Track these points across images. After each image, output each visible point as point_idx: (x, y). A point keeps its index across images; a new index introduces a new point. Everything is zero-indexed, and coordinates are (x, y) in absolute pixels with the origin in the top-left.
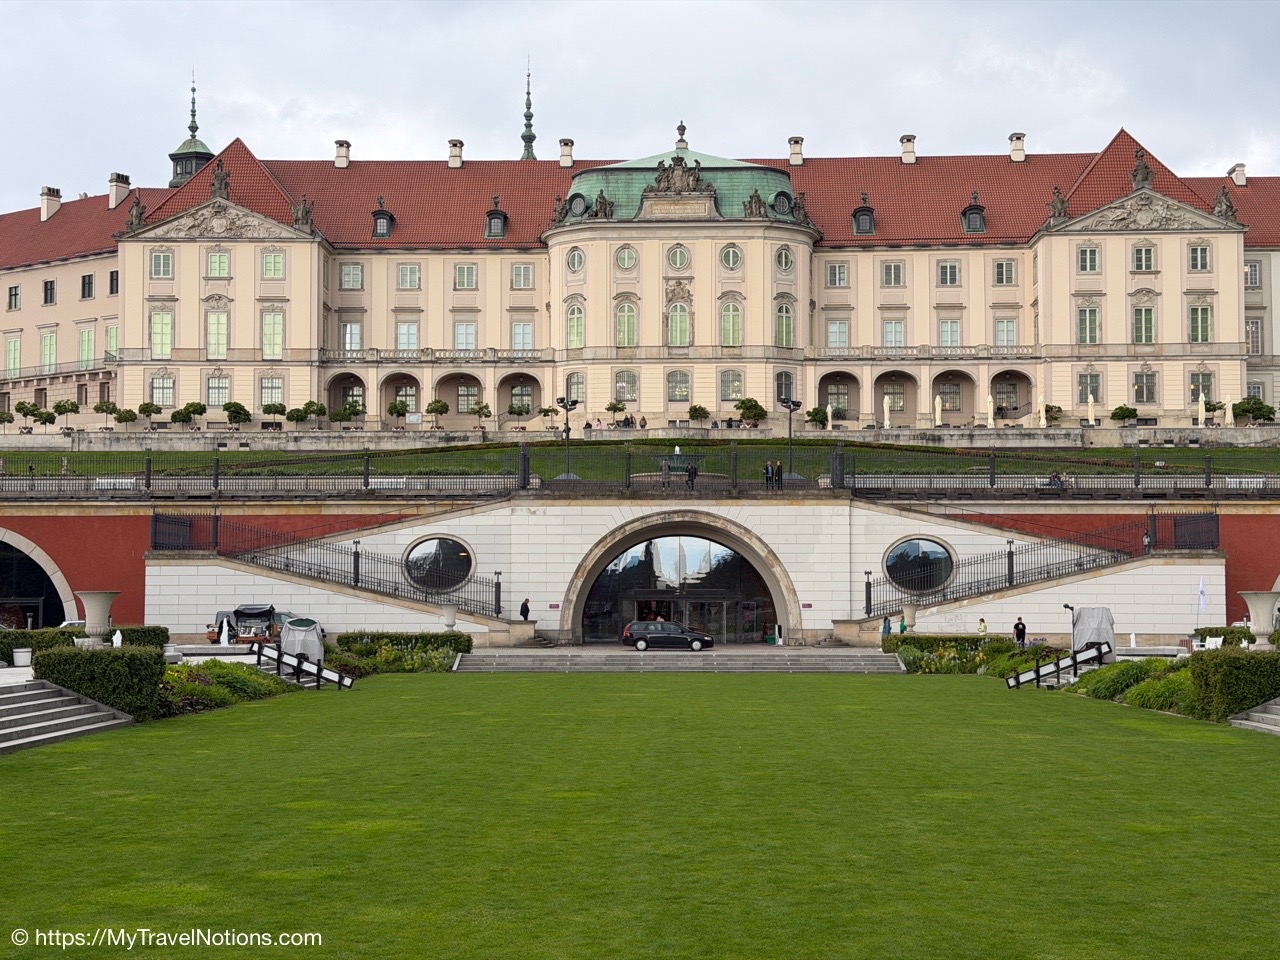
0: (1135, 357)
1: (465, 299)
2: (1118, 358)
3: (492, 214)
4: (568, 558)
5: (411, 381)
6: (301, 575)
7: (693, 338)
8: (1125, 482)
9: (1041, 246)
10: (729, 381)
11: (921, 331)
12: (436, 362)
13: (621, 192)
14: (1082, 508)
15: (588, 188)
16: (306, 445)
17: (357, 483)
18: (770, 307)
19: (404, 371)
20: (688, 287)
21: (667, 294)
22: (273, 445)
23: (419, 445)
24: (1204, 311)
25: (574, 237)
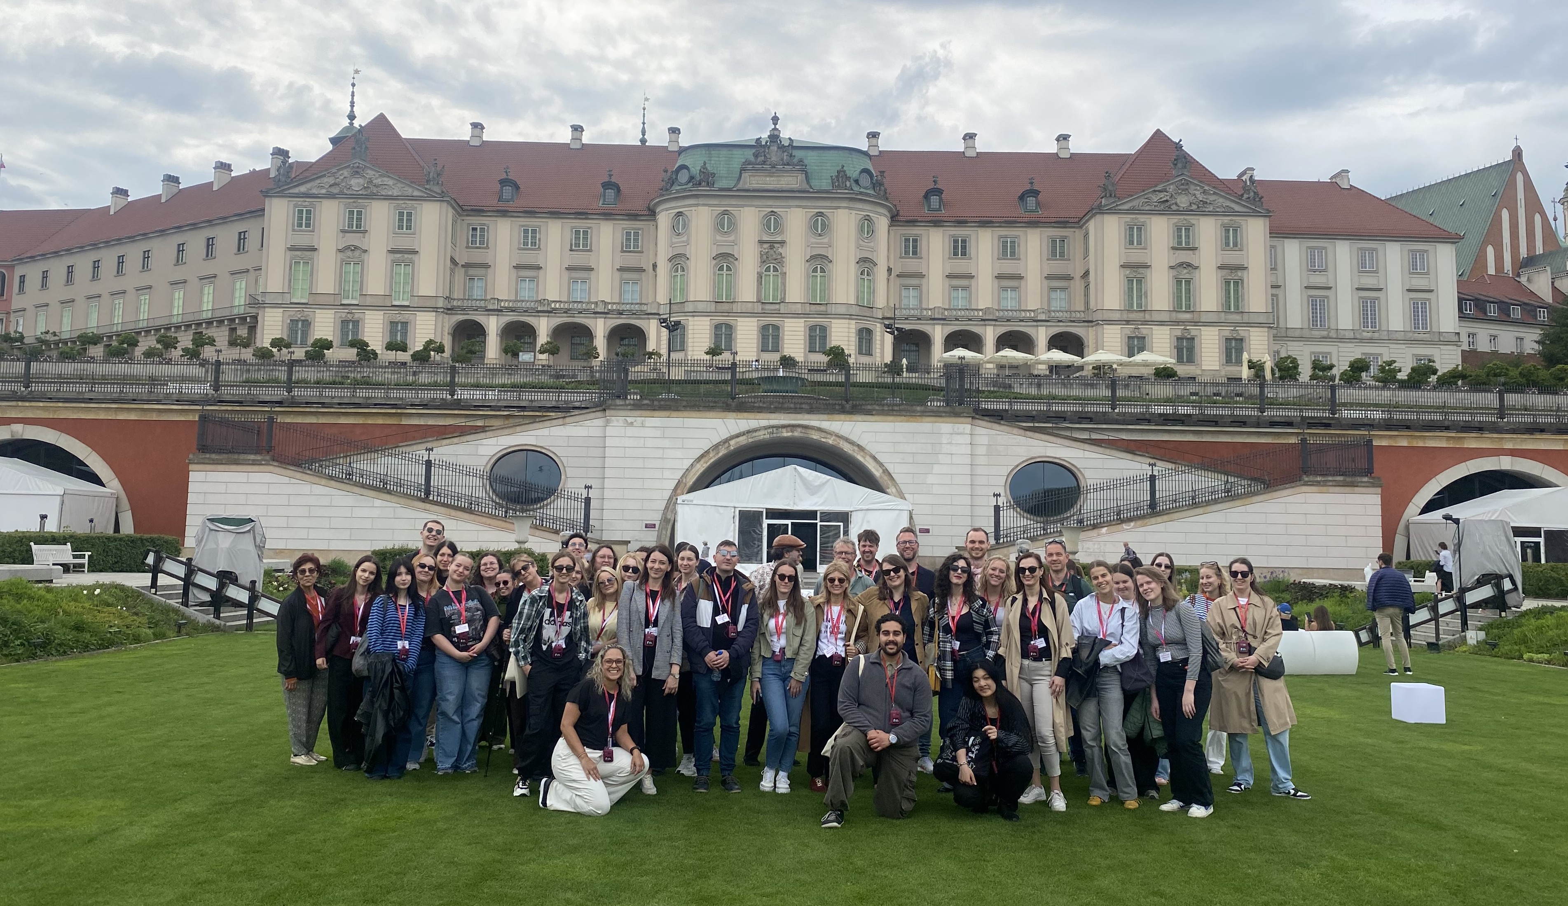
0: (1177, 323)
1: (579, 259)
2: (1162, 323)
3: (606, 185)
4: (667, 474)
5: (529, 328)
6: (366, 486)
7: (785, 294)
8: (1250, 411)
9: (1092, 225)
10: (816, 334)
11: (985, 296)
12: (550, 312)
13: (722, 165)
15: (695, 163)
17: (443, 395)
18: (853, 269)
19: (522, 319)
20: (780, 250)
21: (762, 256)
24: (1236, 283)
25: (680, 203)
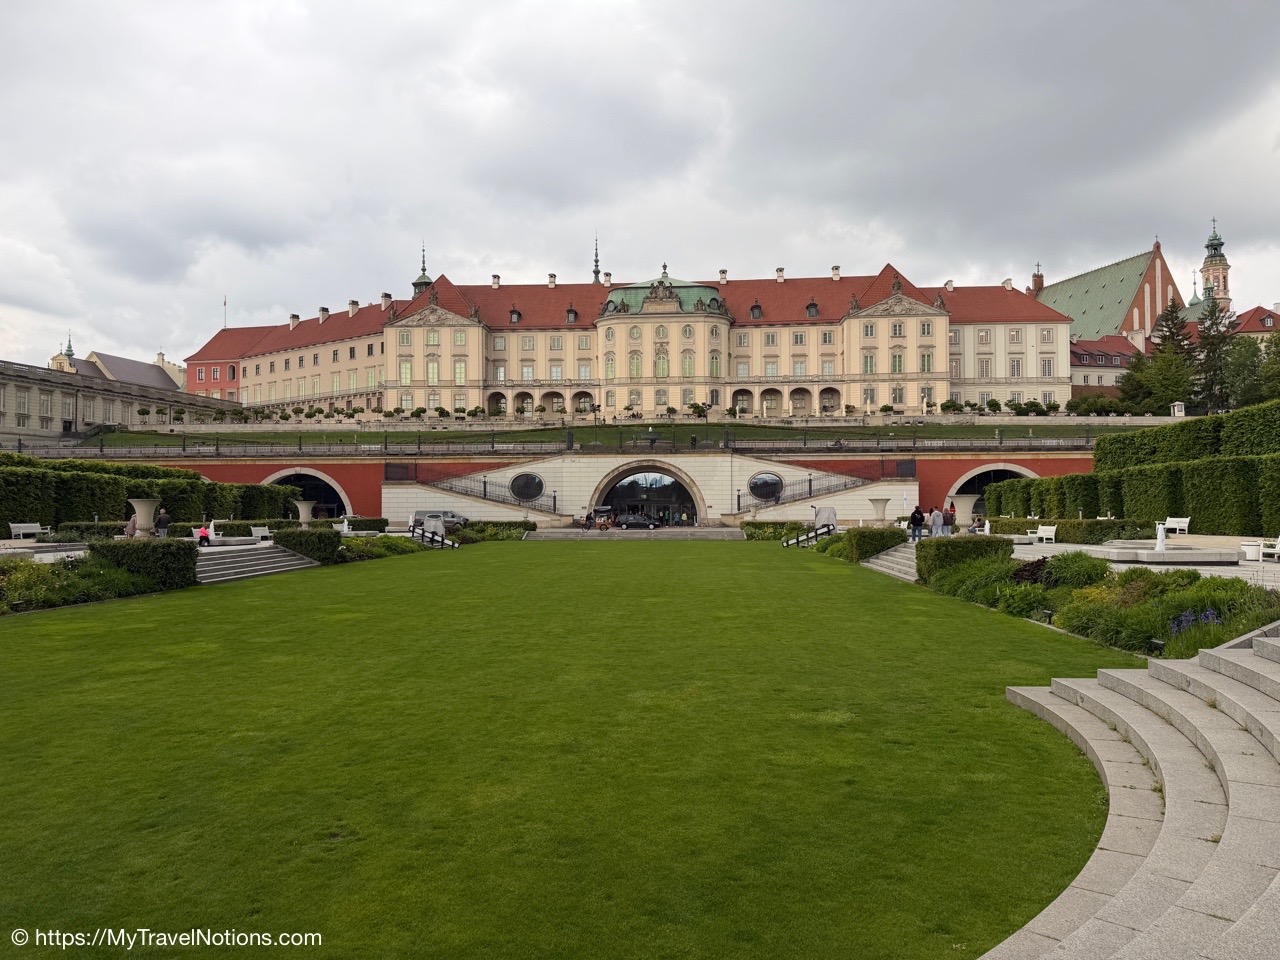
0: (893, 380)
1: (556, 354)
2: (884, 381)
3: (569, 311)
4: (591, 484)
5: (529, 396)
6: (458, 493)
7: (669, 372)
8: (872, 444)
9: (845, 324)
10: (686, 394)
11: (785, 368)
12: (541, 386)
13: (633, 299)
14: (850, 457)
15: (616, 297)
16: (475, 428)
17: (488, 447)
18: (708, 356)
19: (526, 390)
20: (666, 347)
21: (656, 351)
22: (459, 428)
23: (531, 428)
25: (609, 322)
